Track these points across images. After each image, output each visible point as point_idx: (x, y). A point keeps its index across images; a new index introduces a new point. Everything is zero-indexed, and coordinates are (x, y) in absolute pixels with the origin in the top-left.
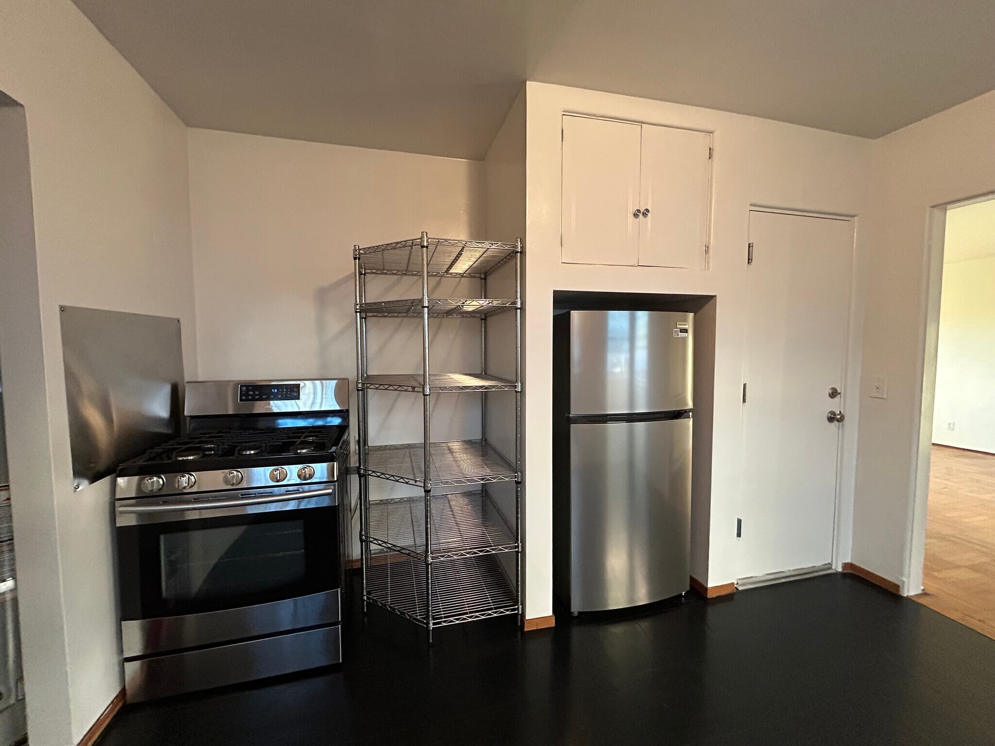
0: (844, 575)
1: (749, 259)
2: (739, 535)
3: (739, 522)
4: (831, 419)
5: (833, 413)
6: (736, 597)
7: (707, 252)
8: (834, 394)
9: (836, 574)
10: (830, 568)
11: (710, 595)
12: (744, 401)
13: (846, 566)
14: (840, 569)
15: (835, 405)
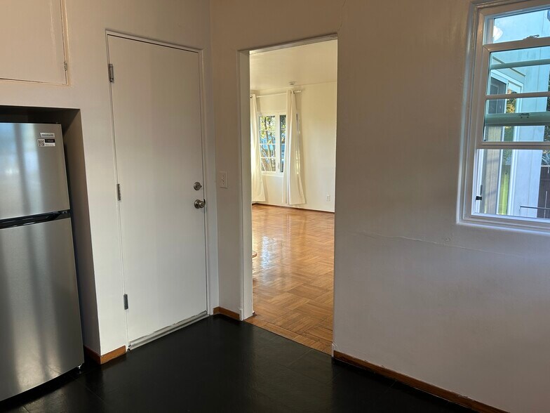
0: (215, 317)
1: (110, 78)
2: (126, 307)
3: (126, 297)
4: (197, 206)
5: (199, 201)
6: (127, 356)
7: (66, 69)
8: (197, 187)
9: (210, 316)
10: (207, 314)
11: (103, 361)
12: (119, 198)
13: (215, 310)
14: (212, 314)
15: (199, 195)
